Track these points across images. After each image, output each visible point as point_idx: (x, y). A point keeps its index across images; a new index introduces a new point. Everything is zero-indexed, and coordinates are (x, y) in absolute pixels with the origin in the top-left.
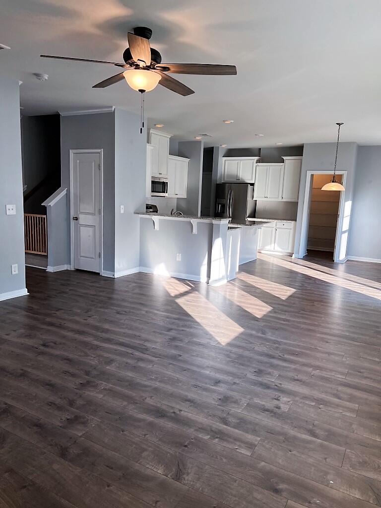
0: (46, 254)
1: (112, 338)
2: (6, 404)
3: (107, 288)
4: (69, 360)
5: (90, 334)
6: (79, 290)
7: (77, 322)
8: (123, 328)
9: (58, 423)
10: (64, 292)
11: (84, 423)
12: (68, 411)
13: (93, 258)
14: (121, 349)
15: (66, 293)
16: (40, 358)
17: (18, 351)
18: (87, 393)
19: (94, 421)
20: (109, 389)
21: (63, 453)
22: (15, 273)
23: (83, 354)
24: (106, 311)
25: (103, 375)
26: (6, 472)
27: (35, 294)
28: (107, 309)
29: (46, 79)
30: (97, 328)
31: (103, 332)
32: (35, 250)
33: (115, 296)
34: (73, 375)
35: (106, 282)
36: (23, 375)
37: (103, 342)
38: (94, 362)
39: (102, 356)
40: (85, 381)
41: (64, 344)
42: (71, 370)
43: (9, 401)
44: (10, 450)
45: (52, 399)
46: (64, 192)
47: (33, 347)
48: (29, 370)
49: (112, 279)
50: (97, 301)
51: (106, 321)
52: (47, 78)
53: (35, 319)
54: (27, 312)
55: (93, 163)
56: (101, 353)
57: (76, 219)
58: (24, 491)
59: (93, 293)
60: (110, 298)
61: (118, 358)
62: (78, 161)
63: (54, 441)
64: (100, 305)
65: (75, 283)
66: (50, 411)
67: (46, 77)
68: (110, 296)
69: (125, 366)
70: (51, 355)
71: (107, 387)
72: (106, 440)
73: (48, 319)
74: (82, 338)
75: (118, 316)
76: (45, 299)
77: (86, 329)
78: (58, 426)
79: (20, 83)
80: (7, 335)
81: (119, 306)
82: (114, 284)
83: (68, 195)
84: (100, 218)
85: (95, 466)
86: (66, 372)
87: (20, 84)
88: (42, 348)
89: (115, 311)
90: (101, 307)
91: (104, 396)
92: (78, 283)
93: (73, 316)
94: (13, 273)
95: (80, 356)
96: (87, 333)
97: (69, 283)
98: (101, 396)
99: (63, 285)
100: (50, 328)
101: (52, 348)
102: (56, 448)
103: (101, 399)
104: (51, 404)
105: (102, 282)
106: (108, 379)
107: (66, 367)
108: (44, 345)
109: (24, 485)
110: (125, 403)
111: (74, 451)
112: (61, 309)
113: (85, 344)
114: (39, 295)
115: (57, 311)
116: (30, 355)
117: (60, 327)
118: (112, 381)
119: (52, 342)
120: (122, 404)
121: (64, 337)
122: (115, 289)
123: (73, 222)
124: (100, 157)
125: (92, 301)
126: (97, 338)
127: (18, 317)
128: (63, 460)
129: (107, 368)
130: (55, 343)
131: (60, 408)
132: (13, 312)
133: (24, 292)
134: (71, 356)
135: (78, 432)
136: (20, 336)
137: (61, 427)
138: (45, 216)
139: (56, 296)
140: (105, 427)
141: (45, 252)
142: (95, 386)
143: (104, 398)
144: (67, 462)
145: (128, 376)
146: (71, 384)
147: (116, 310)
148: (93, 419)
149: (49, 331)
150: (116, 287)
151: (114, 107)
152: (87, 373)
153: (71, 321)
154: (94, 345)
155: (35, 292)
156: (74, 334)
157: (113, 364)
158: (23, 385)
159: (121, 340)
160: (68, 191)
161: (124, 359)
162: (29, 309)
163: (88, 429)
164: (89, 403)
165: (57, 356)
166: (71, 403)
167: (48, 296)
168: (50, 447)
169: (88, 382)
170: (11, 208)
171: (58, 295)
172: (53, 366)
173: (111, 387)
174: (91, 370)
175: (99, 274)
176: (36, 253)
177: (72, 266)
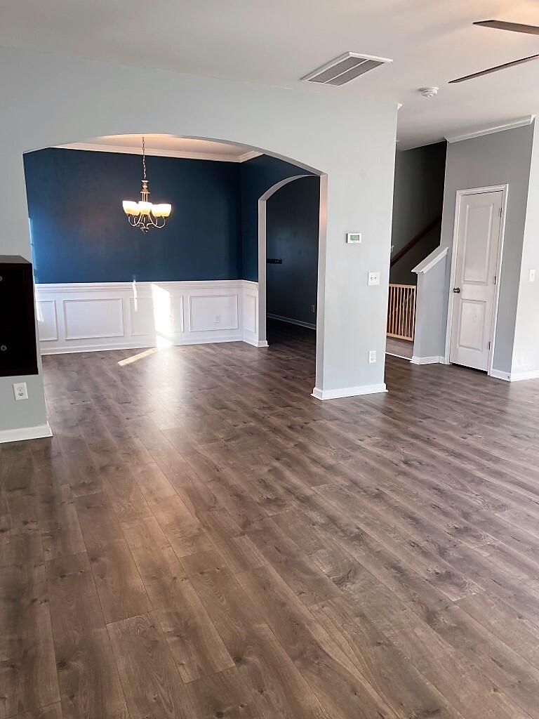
0: (411, 339)
1: (504, 471)
2: (358, 528)
3: (498, 396)
4: (440, 492)
5: (469, 460)
6: (454, 393)
7: (452, 440)
8: (522, 460)
9: (422, 574)
10: (433, 394)
11: (461, 586)
12: (437, 561)
13: (479, 350)
14: (520, 492)
15: (437, 396)
16: (401, 479)
17: (373, 463)
18: (464, 544)
19: (476, 588)
20: (498, 548)
21: (430, 617)
22: (372, 362)
23: (459, 487)
24: (496, 429)
25: (488, 523)
26: (357, 616)
27: (396, 393)
28: (498, 426)
29: (434, 94)
30: (482, 454)
31: (490, 460)
32: (397, 334)
33: (508, 409)
34: (445, 513)
35: (497, 386)
36: (379, 496)
37: (491, 476)
38: (477, 502)
39: (488, 496)
40: (462, 526)
41: (433, 466)
42: (442, 505)
43: (362, 526)
44: (362, 589)
45: (416, 538)
46: (444, 253)
47: (392, 462)
48: (387, 492)
49: (506, 383)
50: (483, 413)
51: (495, 444)
52: (436, 92)
53: (395, 425)
54: (384, 414)
55: (491, 208)
56: (488, 491)
57: (458, 291)
58: (377, 648)
59: (478, 401)
60: (502, 412)
61: (514, 504)
62: (468, 207)
63: (417, 596)
64: (487, 420)
65: (449, 383)
66: (413, 554)
67: (435, 90)
68: (503, 408)
69: (526, 519)
70: (415, 478)
71: (496, 545)
72: (493, 622)
73: (412, 429)
74: (458, 462)
75: (515, 441)
76: (408, 401)
77: (464, 452)
78: (424, 578)
79: (400, 105)
80: (361, 440)
81: (516, 425)
82: (508, 391)
83: (448, 258)
84: (495, 290)
85: (475, 652)
86: (435, 507)
87: (399, 107)
88: (403, 466)
89: (509, 432)
90: (487, 423)
91: (491, 555)
92: (454, 383)
93: (447, 430)
94: (371, 361)
95: (455, 488)
96: (466, 457)
97: (440, 381)
98: (486, 554)
99: (432, 384)
100: (413, 441)
101: (416, 468)
102: (420, 607)
103: (485, 558)
104: (414, 545)
105: (491, 386)
106: (497, 532)
107: (436, 500)
108: (406, 463)
109: (379, 641)
110: (525, 576)
111: (444, 620)
112: (430, 418)
113: (463, 473)
114: (400, 394)
115: (423, 419)
116: (388, 472)
117: (428, 441)
118: (504, 537)
119: (415, 460)
120: (519, 576)
121: (433, 457)
122: (510, 398)
123: (452, 295)
124: (503, 198)
125: (475, 412)
126: (481, 467)
127: (373, 420)
128: (429, 627)
129: (496, 514)
130: (420, 463)
131: (425, 554)
132: (367, 412)
133: (382, 388)
134: (443, 486)
135: (451, 595)
136: (376, 445)
137: (427, 580)
138: (414, 287)
139: (423, 398)
140: (492, 602)
141: (411, 337)
142: (478, 538)
143: (490, 558)
144: (435, 632)
145: (531, 536)
146: (443, 525)
147: (513, 432)
148: (473, 584)
149: (412, 444)
150: (512, 395)
151: (533, 116)
152: (466, 516)
153: (443, 436)
154: (475, 476)
155: (396, 390)
156: (448, 455)
157: (505, 513)
158: (378, 509)
159: (518, 478)
160: (450, 251)
161: (525, 509)
162: (387, 411)
163: (465, 596)
164: (467, 559)
165: (422, 481)
166: (442, 552)
167: (413, 398)
168: (412, 603)
169: (466, 530)
170: (374, 276)
171: (425, 398)
172: (417, 494)
173: (501, 545)
174: (470, 511)
175: (486, 373)
176: (399, 337)
177: (446, 358)
